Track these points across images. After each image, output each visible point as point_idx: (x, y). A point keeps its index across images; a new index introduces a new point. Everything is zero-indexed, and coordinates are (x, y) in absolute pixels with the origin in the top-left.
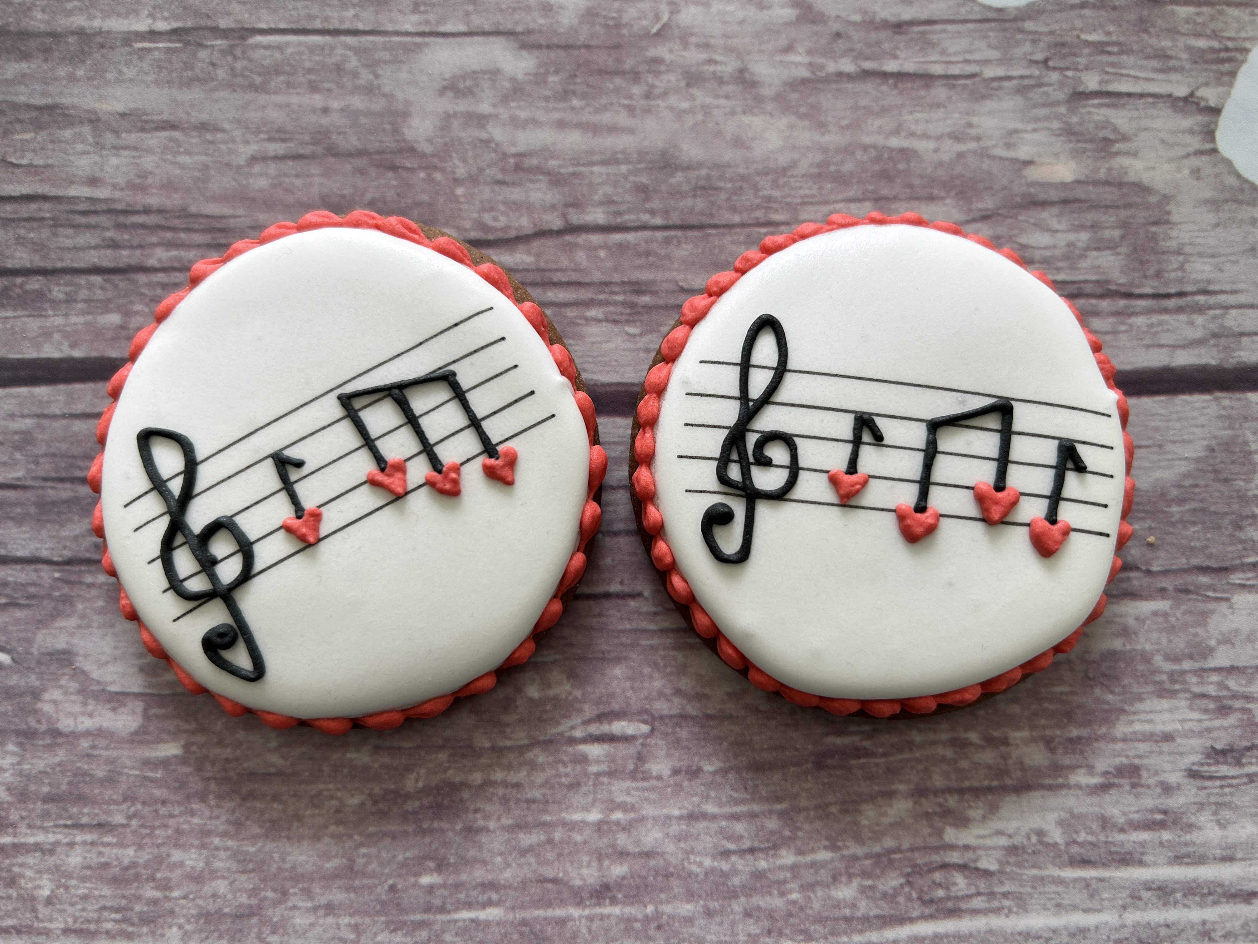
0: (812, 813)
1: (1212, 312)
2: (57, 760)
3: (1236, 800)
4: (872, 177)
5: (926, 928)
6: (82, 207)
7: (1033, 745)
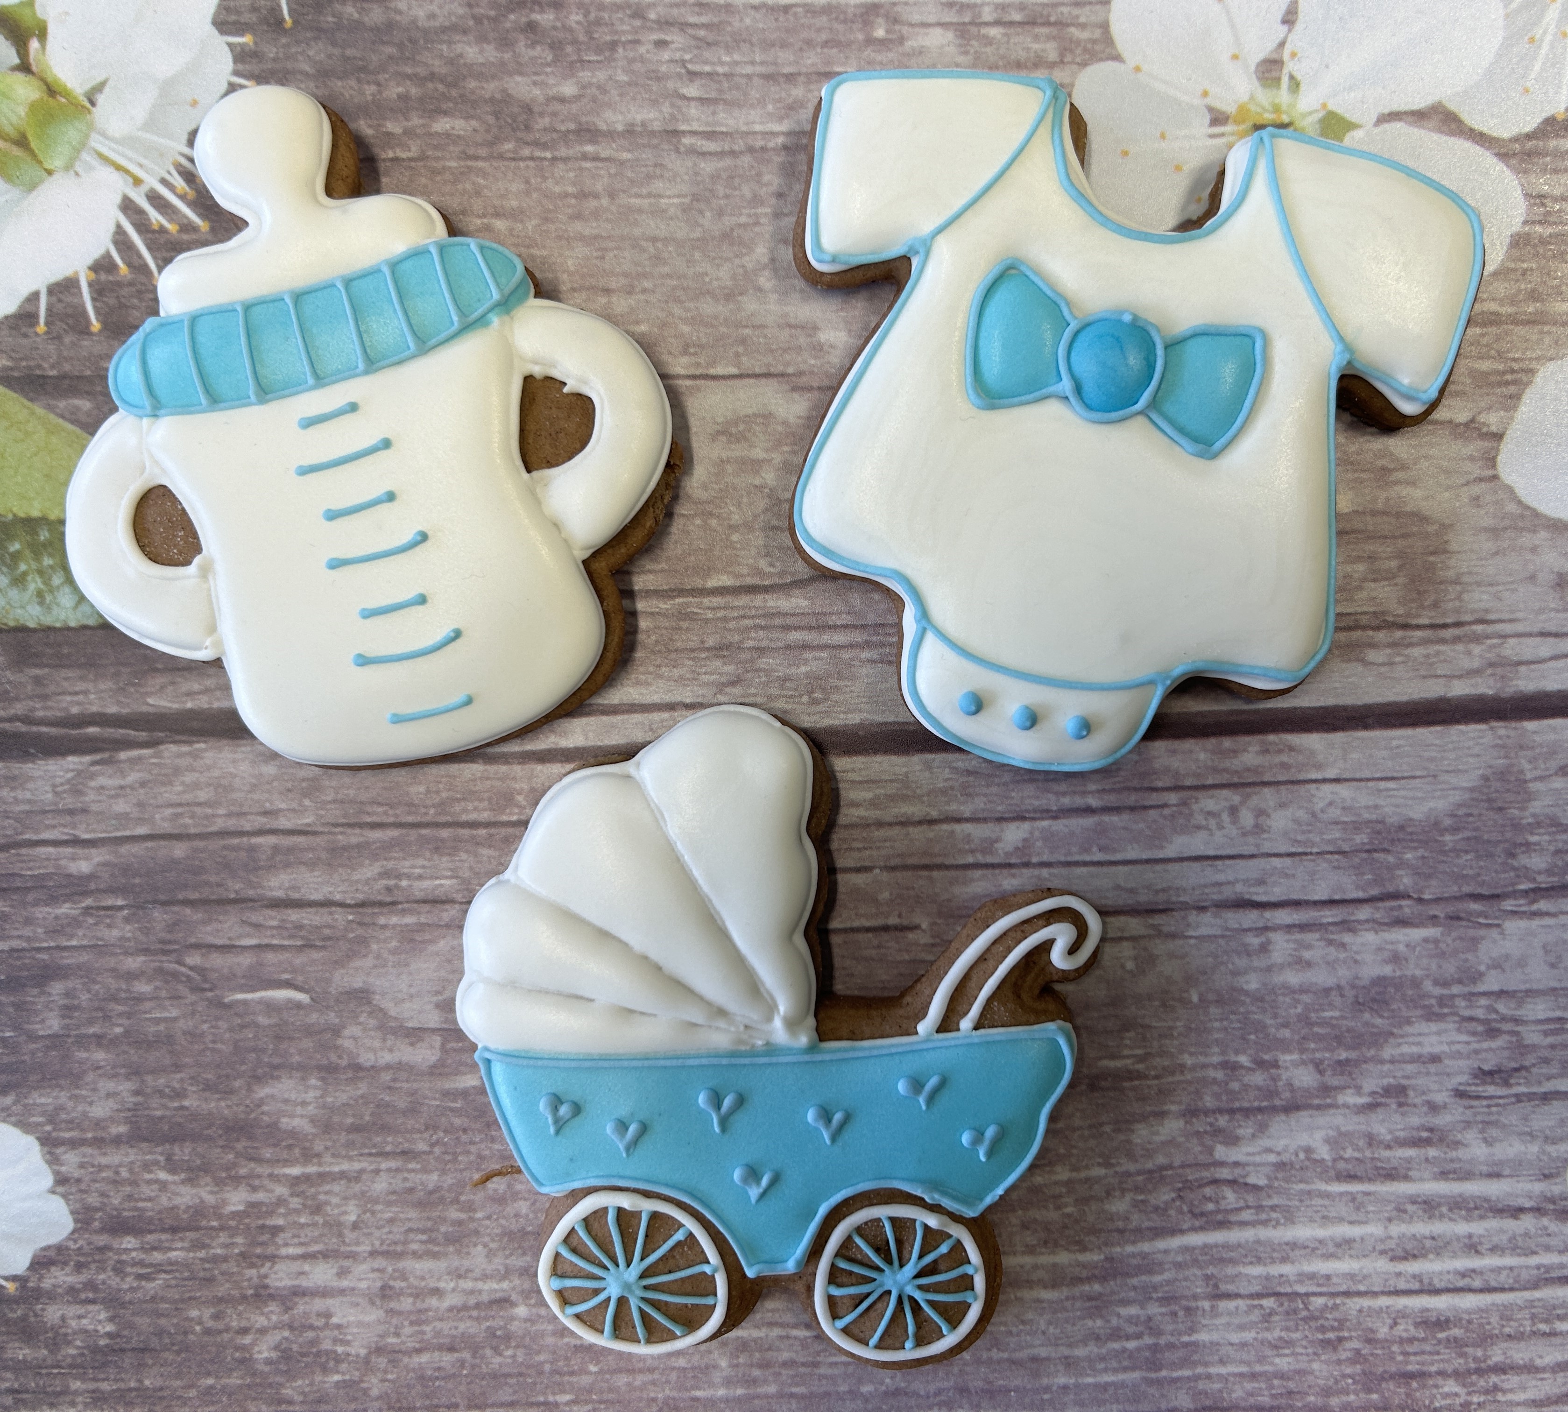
0: (1086, 1133)
1: (1489, 642)
2: (359, 1092)
3: (1502, 1119)
5: (1196, 1239)
7: (1302, 1068)
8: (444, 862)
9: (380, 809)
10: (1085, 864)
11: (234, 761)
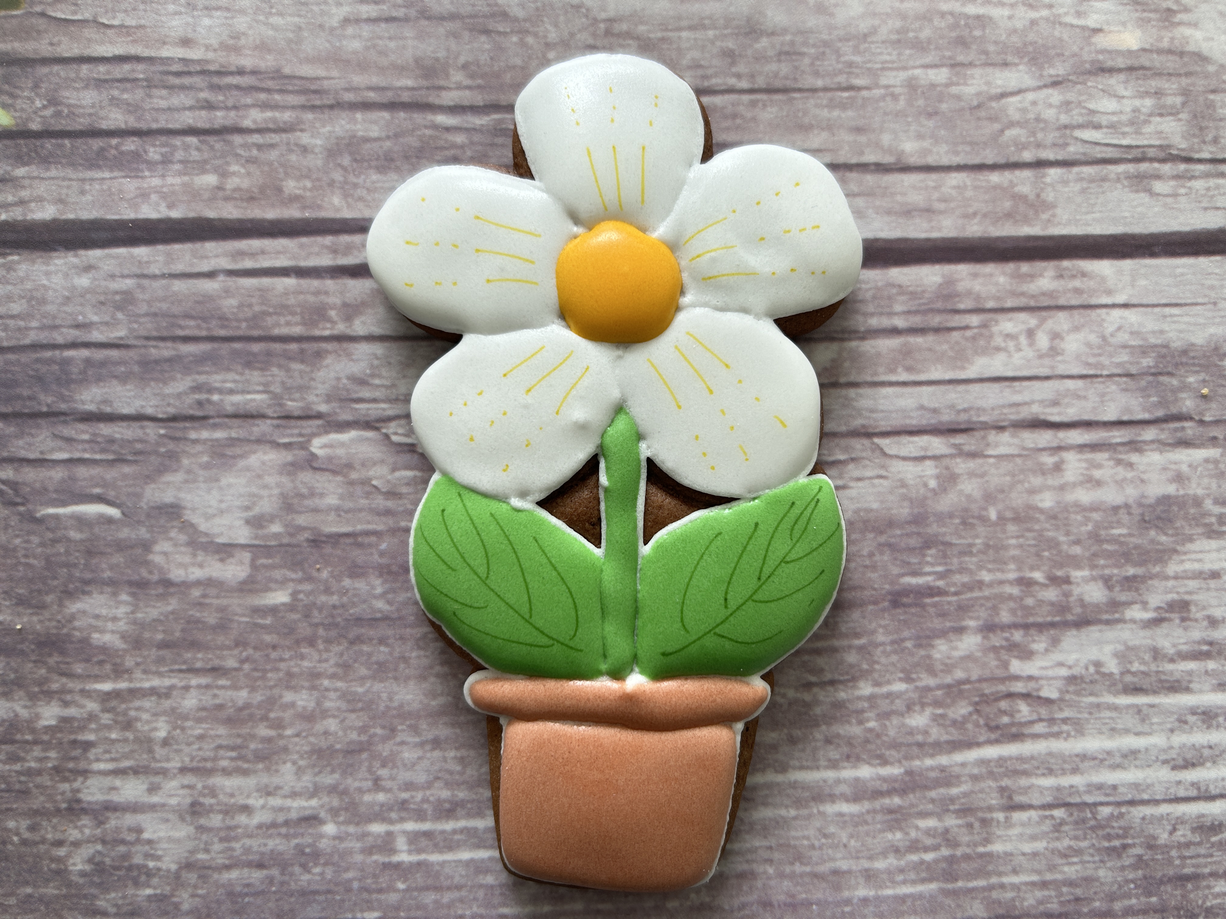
0: (888, 648)
2: (170, 608)
4: (949, 43)
5: (991, 752)
6: (175, 68)
7: (1092, 583)
8: (255, 376)
9: (192, 323)
10: (891, 384)
11: (47, 274)
